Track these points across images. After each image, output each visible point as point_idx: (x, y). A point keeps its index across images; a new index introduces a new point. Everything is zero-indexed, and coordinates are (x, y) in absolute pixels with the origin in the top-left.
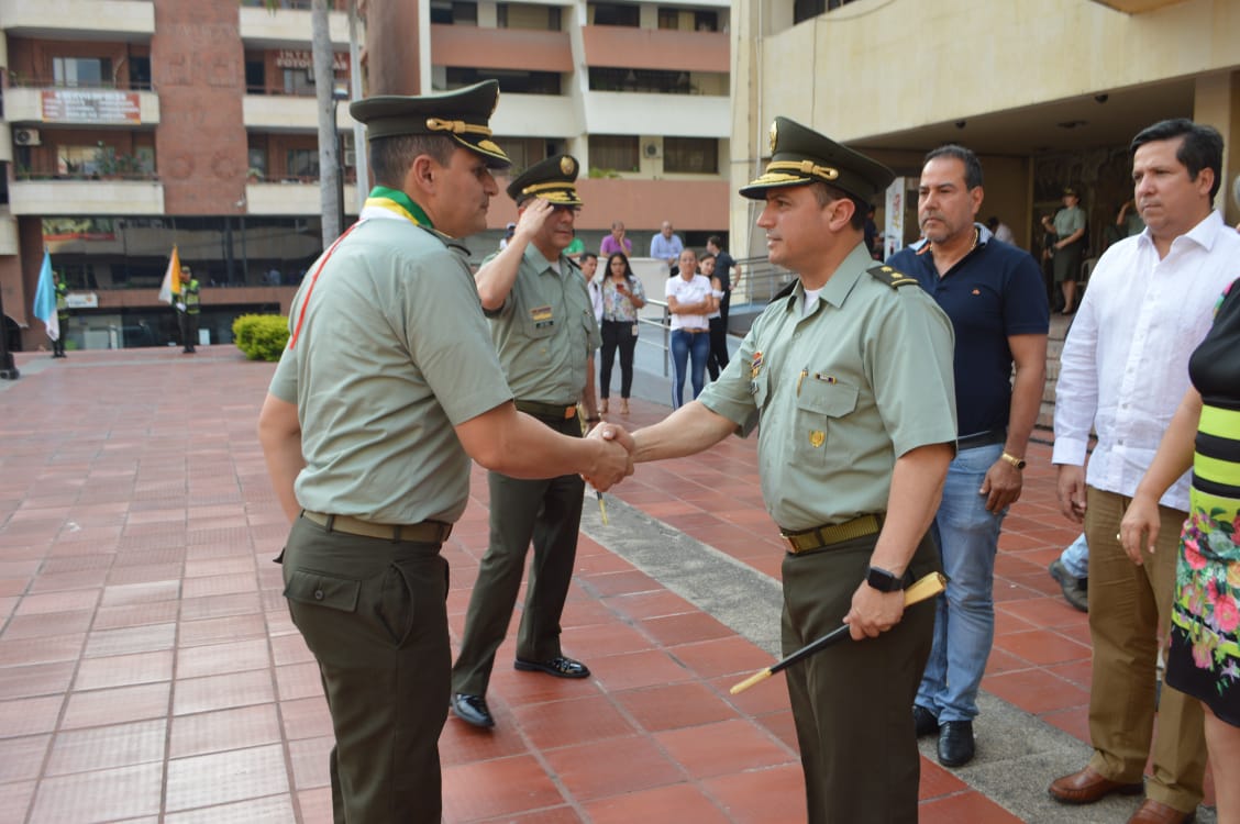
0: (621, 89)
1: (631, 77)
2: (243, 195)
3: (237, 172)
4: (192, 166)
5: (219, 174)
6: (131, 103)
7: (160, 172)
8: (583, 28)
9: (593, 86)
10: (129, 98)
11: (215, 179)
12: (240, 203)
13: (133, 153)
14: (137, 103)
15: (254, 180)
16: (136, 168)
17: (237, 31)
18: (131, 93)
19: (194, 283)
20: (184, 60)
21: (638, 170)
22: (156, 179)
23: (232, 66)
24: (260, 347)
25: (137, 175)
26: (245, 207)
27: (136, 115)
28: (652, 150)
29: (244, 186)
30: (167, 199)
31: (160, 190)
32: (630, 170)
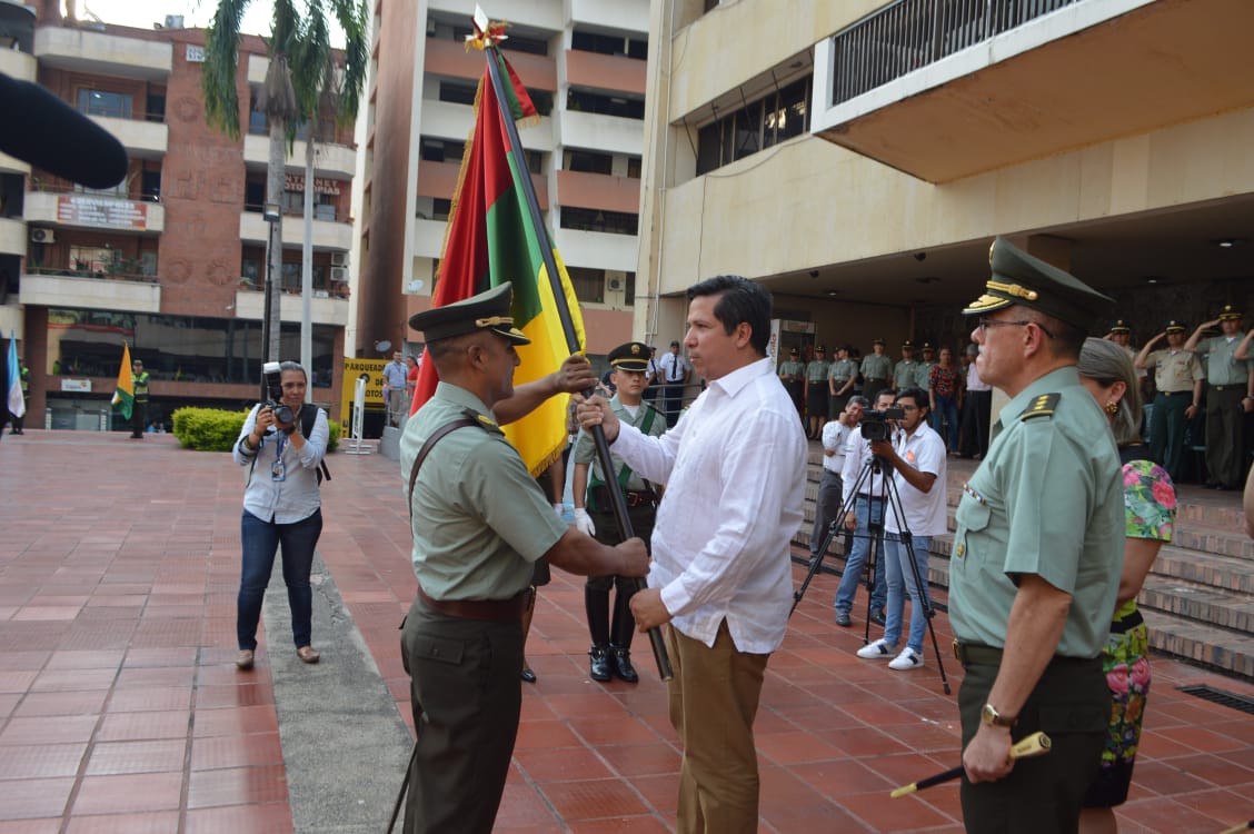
0: (590, 229)
1: (600, 218)
2: (234, 300)
3: (229, 279)
4: (189, 271)
5: (212, 280)
6: (139, 212)
7: (160, 275)
8: (558, 171)
9: (564, 225)
10: (137, 208)
11: (209, 285)
12: (229, 308)
13: (138, 257)
14: (144, 213)
15: (245, 288)
16: (139, 271)
17: (242, 154)
18: (139, 203)
19: (145, 375)
20: (191, 176)
21: (602, 301)
22: (155, 281)
23: (234, 185)
24: (192, 436)
25: (140, 276)
26: (234, 310)
27: (142, 223)
28: (615, 284)
29: (235, 292)
30: (163, 299)
31: (157, 291)
32: (596, 301)
